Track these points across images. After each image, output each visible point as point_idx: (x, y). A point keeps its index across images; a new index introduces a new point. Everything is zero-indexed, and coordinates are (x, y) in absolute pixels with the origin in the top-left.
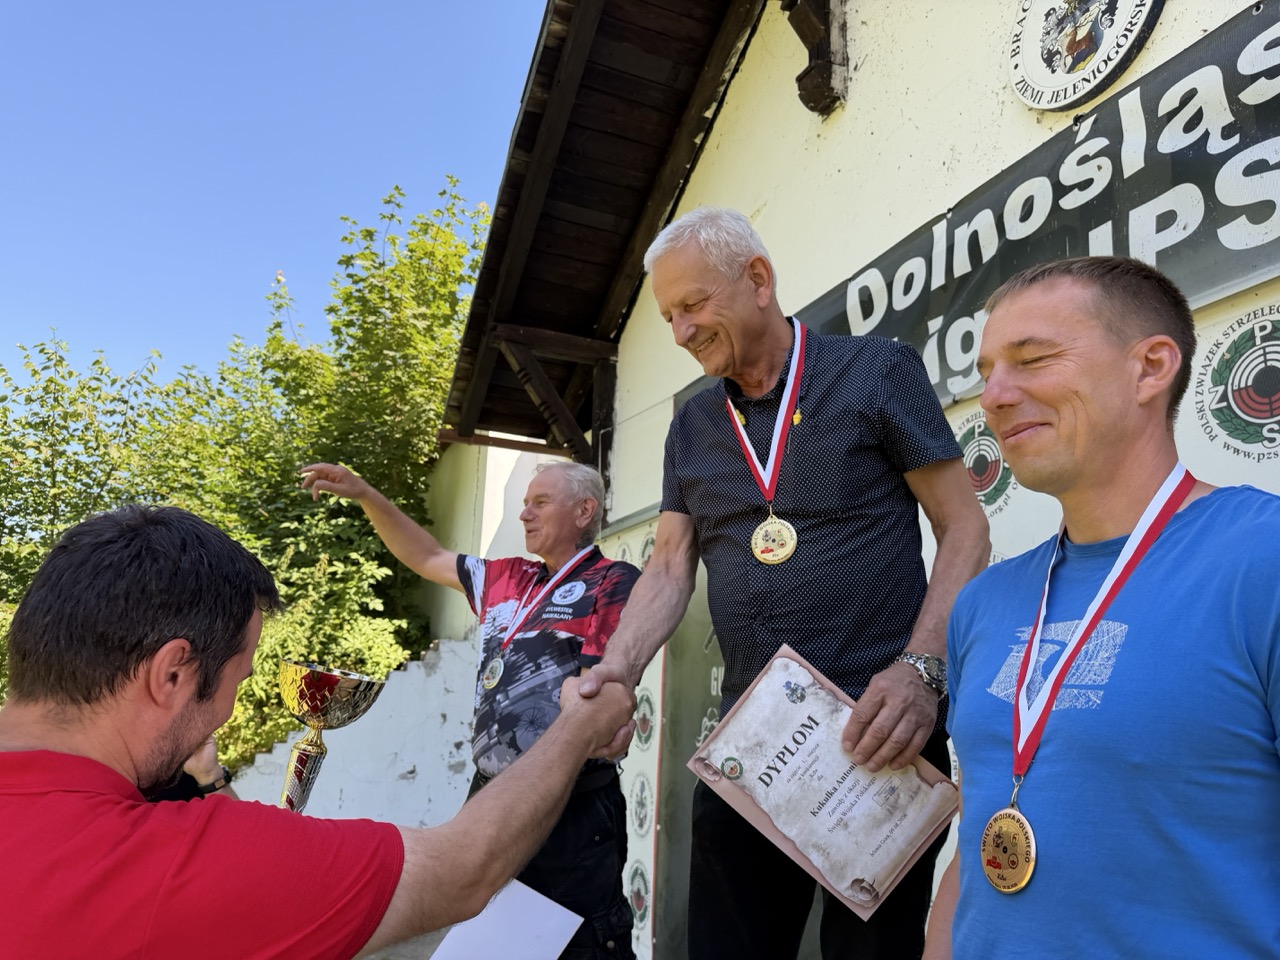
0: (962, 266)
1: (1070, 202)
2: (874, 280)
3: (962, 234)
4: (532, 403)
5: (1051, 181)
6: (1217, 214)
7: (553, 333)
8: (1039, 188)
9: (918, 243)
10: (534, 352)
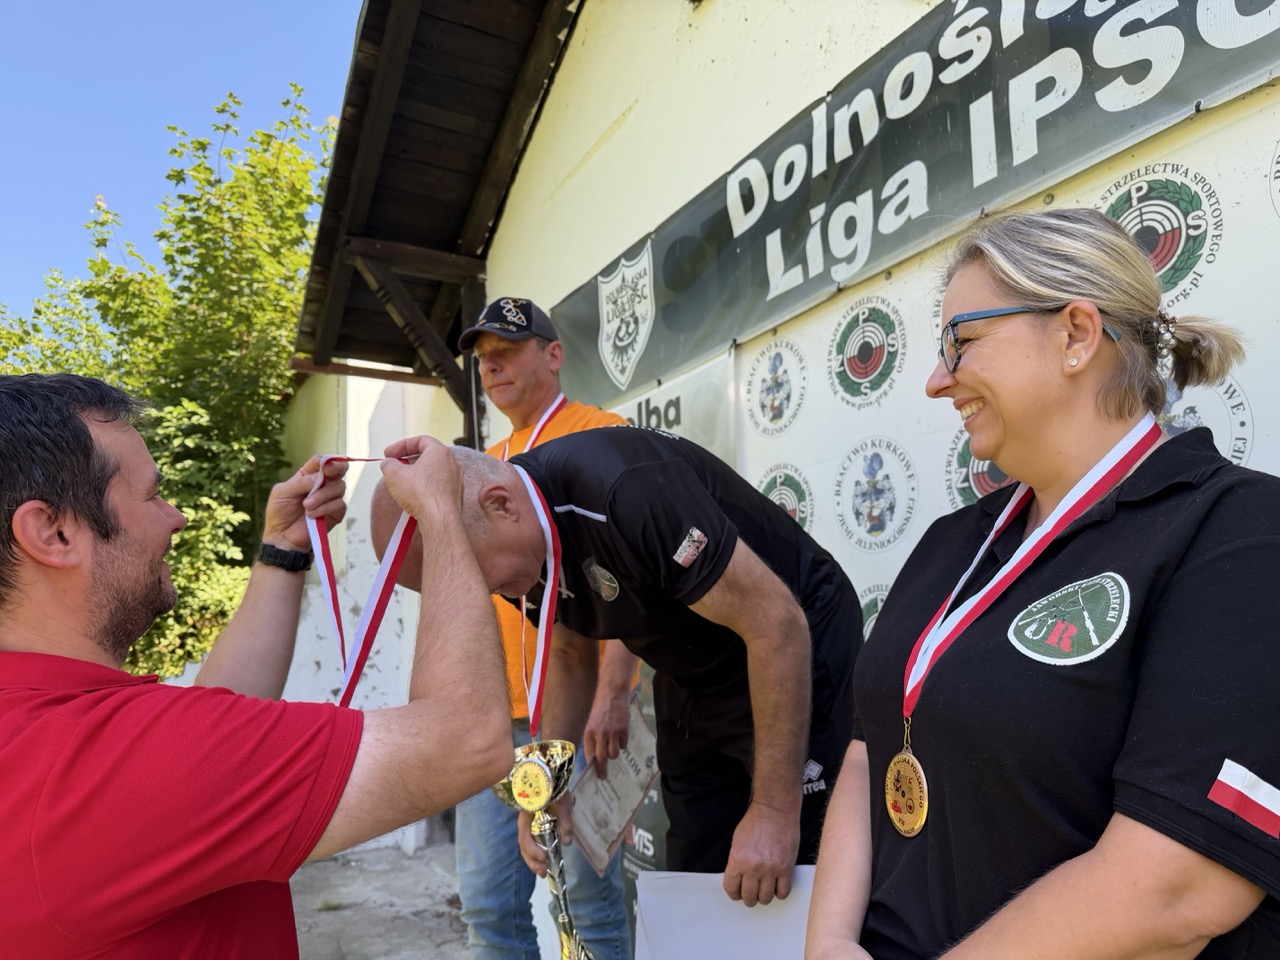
0: (843, 150)
1: (949, 76)
2: (754, 171)
3: (842, 117)
4: (396, 327)
5: (931, 56)
6: (1095, 76)
7: (413, 248)
8: (919, 64)
9: (798, 129)
10: (395, 270)
